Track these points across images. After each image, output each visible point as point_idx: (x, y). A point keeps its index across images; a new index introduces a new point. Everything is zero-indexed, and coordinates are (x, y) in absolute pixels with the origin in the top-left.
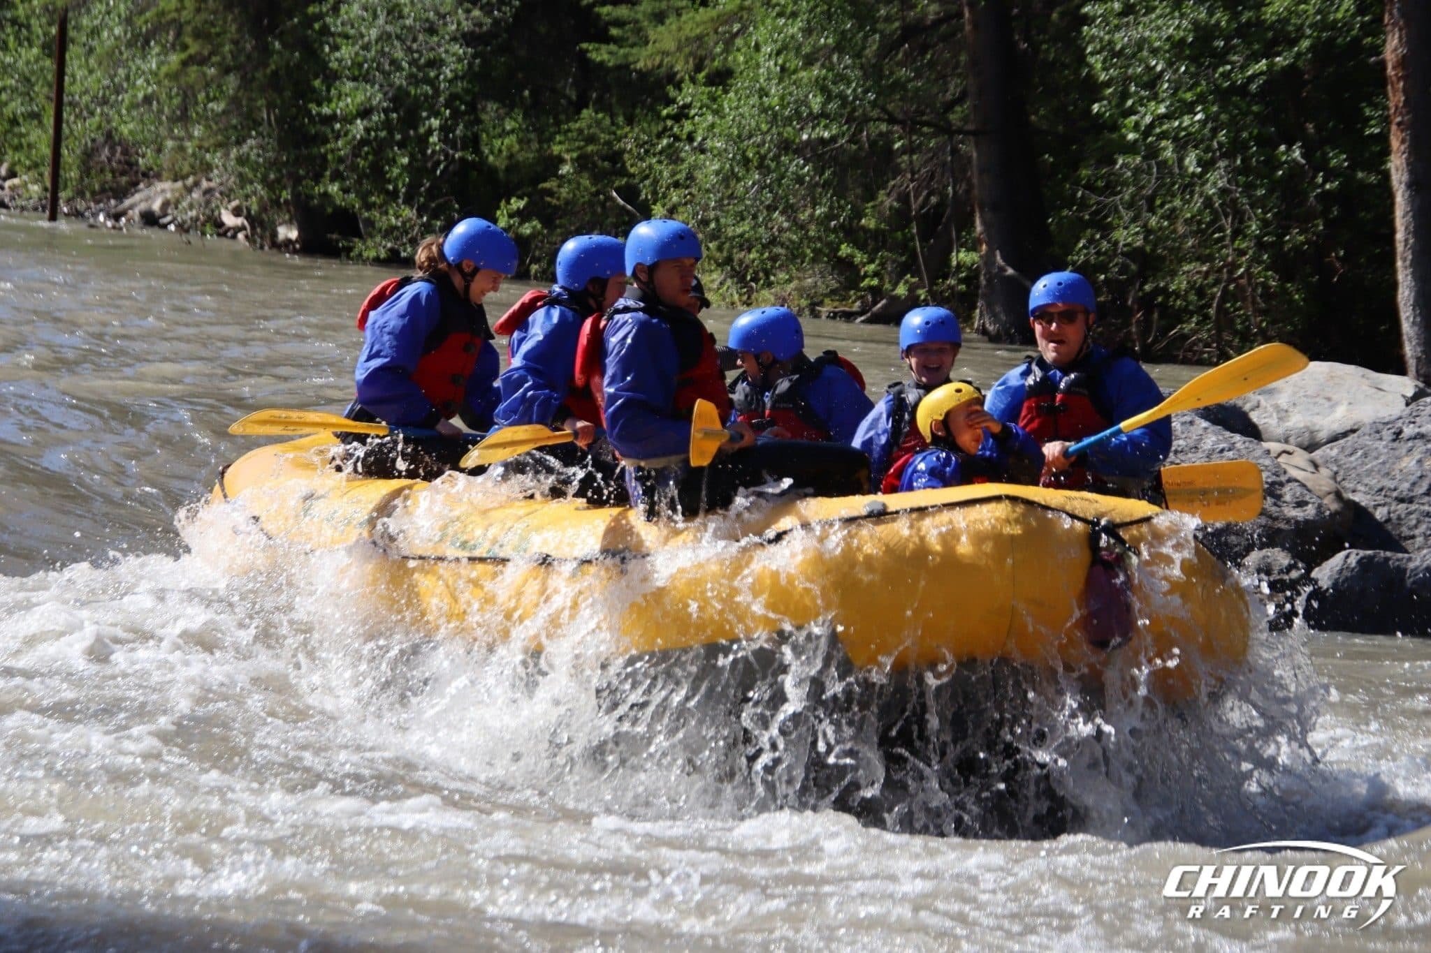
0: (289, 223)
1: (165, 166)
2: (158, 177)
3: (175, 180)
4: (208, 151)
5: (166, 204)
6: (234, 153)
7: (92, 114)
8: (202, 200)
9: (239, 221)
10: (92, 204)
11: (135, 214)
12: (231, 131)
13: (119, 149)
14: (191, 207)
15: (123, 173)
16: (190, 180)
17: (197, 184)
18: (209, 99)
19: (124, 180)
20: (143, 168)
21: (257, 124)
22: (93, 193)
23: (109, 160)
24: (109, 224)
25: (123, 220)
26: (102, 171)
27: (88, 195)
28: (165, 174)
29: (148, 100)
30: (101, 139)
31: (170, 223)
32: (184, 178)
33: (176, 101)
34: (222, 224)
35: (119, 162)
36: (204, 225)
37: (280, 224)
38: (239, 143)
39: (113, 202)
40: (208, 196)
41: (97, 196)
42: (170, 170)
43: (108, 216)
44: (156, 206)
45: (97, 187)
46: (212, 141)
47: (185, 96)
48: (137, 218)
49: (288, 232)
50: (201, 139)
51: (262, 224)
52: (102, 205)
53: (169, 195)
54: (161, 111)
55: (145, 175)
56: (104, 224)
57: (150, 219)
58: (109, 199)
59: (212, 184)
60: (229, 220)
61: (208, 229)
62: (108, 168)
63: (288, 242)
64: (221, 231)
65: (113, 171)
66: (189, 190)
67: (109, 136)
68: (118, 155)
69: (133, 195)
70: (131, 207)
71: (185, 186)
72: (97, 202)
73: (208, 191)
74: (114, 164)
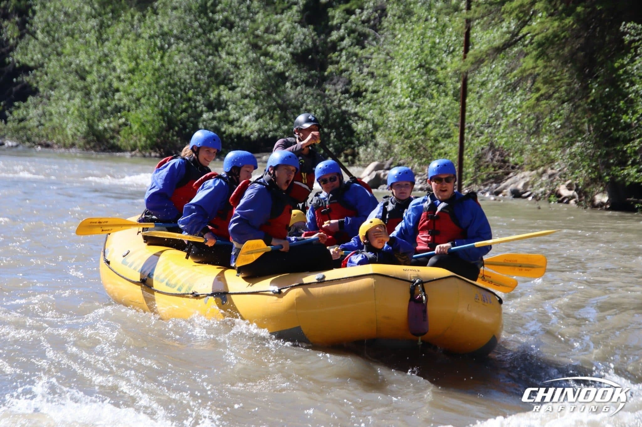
0: (603, 192)
1: (526, 161)
2: (521, 168)
3: (532, 170)
4: (551, 150)
5: (526, 185)
6: (568, 151)
7: (482, 133)
8: (549, 180)
9: (571, 193)
10: (482, 187)
11: (508, 191)
12: (565, 139)
13: (498, 153)
14: (541, 186)
15: (500, 168)
16: (541, 169)
17: (544, 172)
18: (552, 120)
19: (501, 171)
20: (512, 164)
21: (581, 132)
22: (483, 180)
23: (492, 159)
24: (492, 198)
25: (501, 195)
26: (488, 166)
27: (479, 182)
28: (526, 167)
29: (515, 122)
30: (487, 148)
31: (529, 196)
32: (537, 168)
33: (532, 122)
34: (559, 196)
35: (498, 161)
36: (549, 196)
37: (597, 193)
38: (571, 144)
39: (494, 185)
40: (552, 179)
41: (485, 183)
42: (528, 164)
43: (492, 194)
44: (520, 186)
45: (485, 177)
46: (555, 145)
47: (538, 118)
48: (509, 194)
49: (602, 198)
50: (547, 144)
51: (586, 194)
52: (487, 188)
53: (528, 179)
54: (523, 129)
55: (513, 168)
56: (489, 198)
57: (516, 194)
58: (492, 183)
59: (554, 171)
60: (564, 192)
61: (552, 198)
62: (491, 165)
63: (602, 205)
64: (560, 199)
65: (494, 167)
66: (541, 175)
67: (492, 146)
68: (497, 157)
69: (506, 180)
70: (505, 188)
71: (537, 173)
72: (486, 185)
73: (551, 176)
74: (495, 162)
